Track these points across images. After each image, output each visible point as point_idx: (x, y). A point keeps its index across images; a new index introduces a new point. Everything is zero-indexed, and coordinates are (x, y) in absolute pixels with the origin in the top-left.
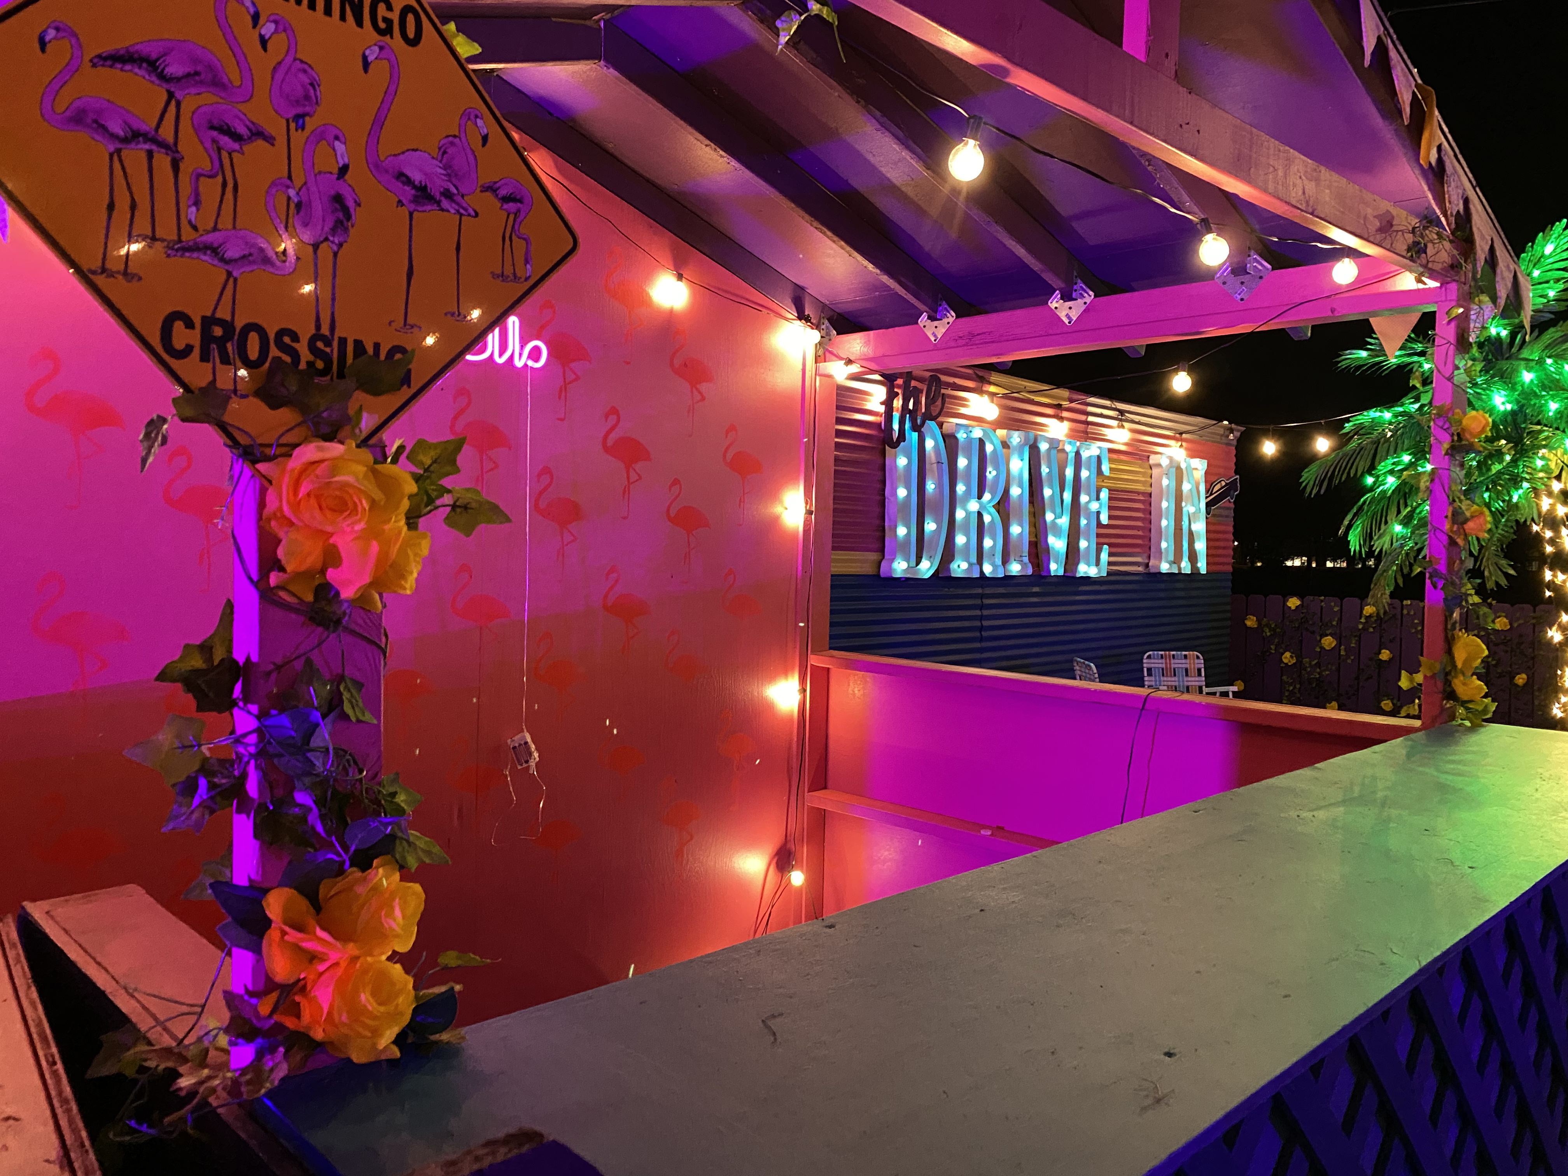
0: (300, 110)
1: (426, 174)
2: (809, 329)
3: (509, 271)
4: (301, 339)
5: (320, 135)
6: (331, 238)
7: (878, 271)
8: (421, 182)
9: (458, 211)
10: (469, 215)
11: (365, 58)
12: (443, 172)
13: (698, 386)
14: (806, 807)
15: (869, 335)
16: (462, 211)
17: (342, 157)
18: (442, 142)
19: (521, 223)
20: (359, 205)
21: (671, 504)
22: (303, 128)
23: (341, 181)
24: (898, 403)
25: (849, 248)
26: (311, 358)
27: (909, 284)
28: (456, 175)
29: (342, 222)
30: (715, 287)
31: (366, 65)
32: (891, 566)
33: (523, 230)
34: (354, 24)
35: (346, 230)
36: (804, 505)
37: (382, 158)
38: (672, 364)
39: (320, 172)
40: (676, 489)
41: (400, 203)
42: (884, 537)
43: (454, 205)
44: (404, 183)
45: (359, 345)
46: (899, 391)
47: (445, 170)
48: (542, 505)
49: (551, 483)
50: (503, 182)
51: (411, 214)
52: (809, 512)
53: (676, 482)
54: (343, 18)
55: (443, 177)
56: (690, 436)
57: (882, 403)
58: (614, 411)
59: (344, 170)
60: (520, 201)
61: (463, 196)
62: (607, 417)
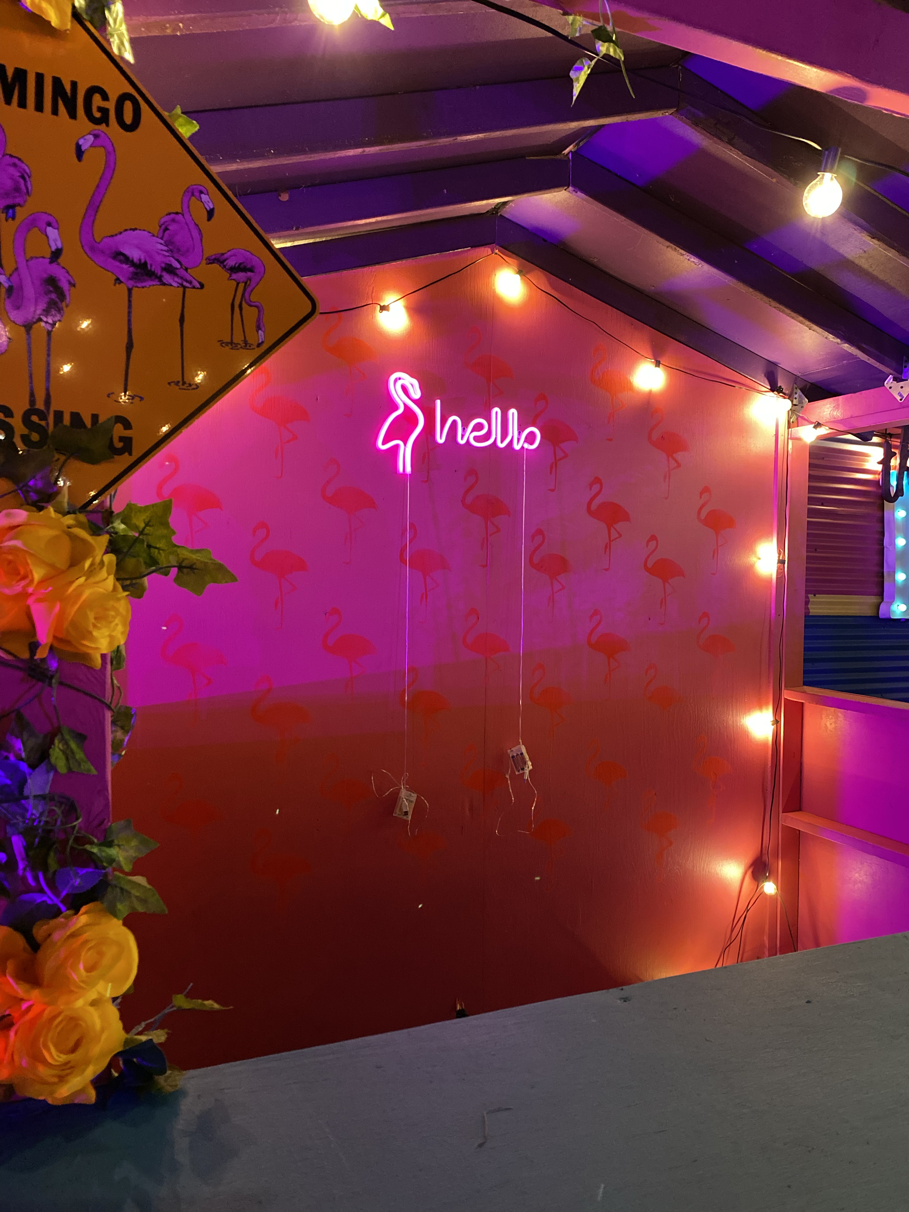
0: (9, 202)
1: (146, 252)
2: (781, 399)
3: (238, 338)
4: (15, 415)
5: (33, 222)
6: (45, 319)
7: (839, 341)
8: (140, 260)
9: (182, 285)
10: (194, 287)
11: (78, 147)
12: (165, 248)
13: (674, 455)
14: (780, 826)
15: (838, 400)
16: (185, 284)
17: (55, 241)
18: (163, 220)
19: (252, 291)
20: (74, 286)
21: (648, 557)
22: (13, 218)
23: (54, 265)
24: (895, 462)
25: (808, 323)
26: (26, 431)
27: (872, 350)
28: (179, 250)
29: (55, 303)
30: (690, 370)
31: (80, 153)
32: (889, 608)
33: (253, 298)
34: (67, 116)
35: (60, 310)
36: (777, 555)
37: (98, 240)
38: (650, 438)
39: (32, 258)
40: (653, 544)
41: (118, 281)
42: (883, 582)
43: (176, 279)
44: (121, 262)
45: (76, 417)
46: (897, 451)
47: (167, 246)
48: (536, 560)
49: (543, 541)
50: (229, 253)
51: (130, 291)
52: (781, 562)
53: (653, 538)
54: (55, 112)
55: (165, 253)
56: (666, 498)
57: (879, 463)
58: (597, 480)
59: (57, 254)
60: (251, 270)
61: (186, 270)
62: (591, 485)
